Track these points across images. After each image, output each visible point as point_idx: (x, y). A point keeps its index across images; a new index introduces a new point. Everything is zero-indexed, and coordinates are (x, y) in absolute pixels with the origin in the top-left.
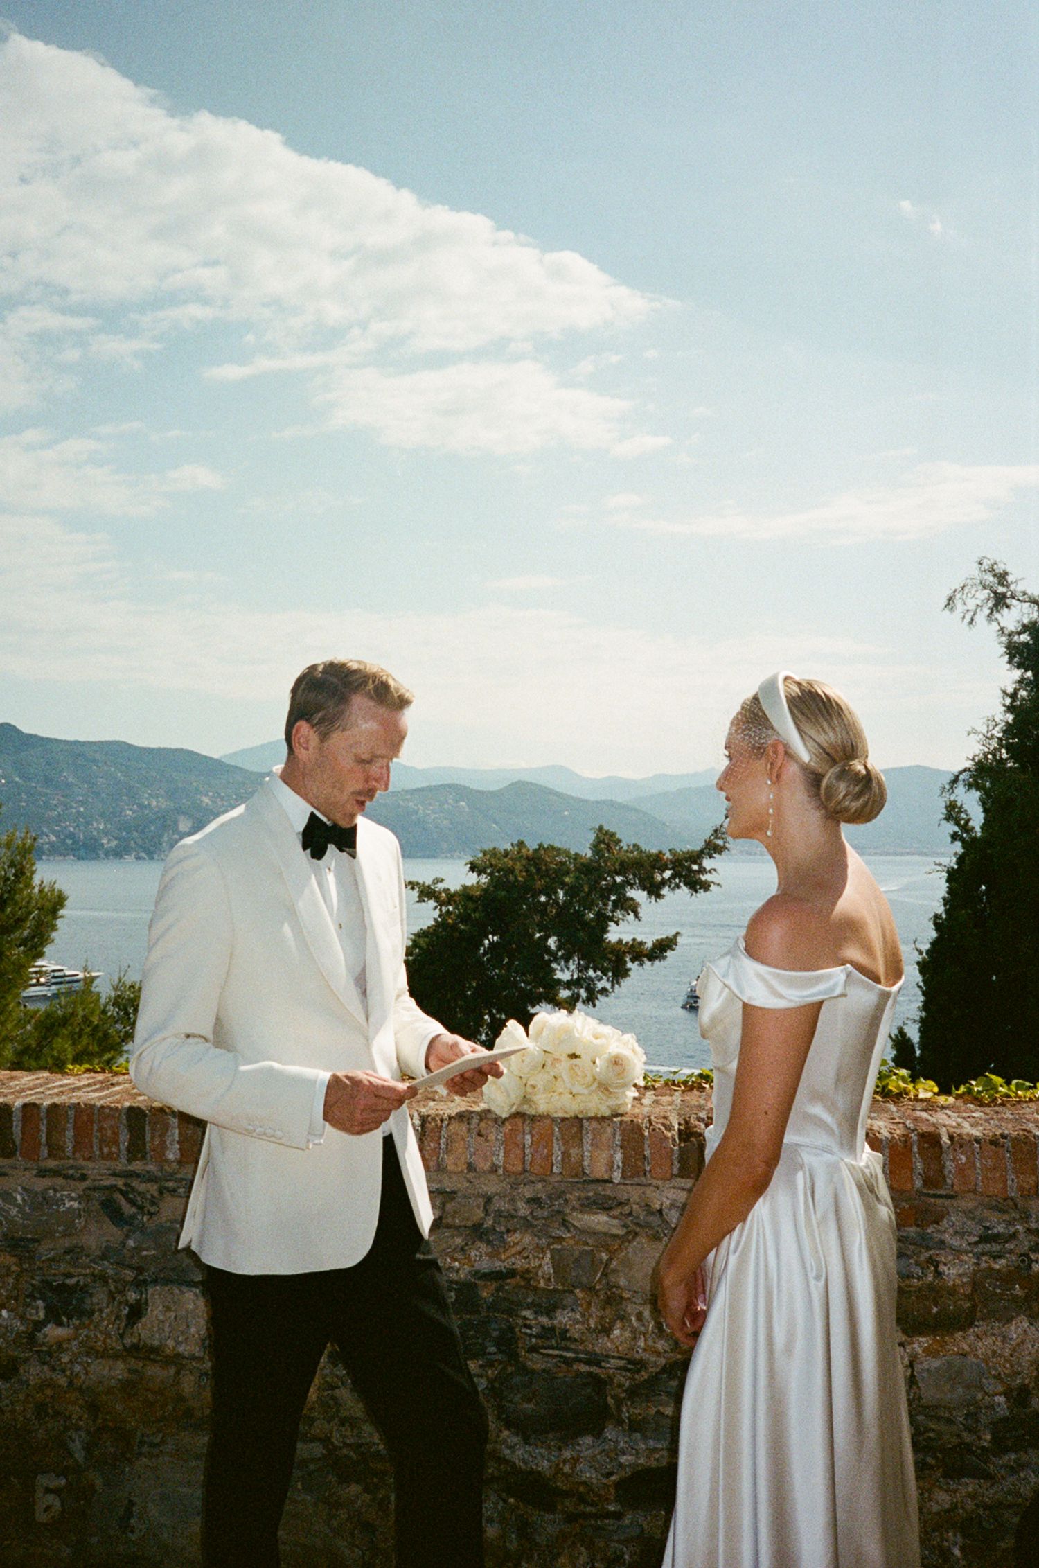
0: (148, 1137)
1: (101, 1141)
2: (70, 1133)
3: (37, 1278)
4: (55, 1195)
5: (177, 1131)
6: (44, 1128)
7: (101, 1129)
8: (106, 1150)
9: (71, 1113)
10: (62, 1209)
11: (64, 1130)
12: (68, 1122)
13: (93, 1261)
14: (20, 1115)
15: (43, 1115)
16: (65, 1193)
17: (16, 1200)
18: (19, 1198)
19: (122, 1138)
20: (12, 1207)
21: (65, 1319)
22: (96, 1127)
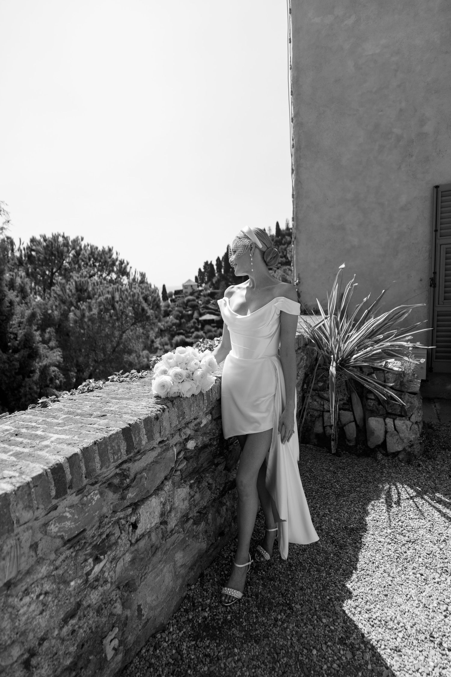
0: (134, 440)
1: (114, 454)
2: (97, 459)
3: (88, 548)
4: (87, 499)
5: (144, 430)
6: (82, 465)
7: (112, 447)
8: (116, 457)
9: (96, 448)
10: (94, 503)
11: (94, 458)
12: (95, 453)
13: (111, 518)
14: (67, 465)
15: (81, 456)
16: (92, 494)
17: (66, 517)
18: (68, 514)
19: (122, 447)
20: (66, 522)
21: (102, 557)
22: (109, 448)
